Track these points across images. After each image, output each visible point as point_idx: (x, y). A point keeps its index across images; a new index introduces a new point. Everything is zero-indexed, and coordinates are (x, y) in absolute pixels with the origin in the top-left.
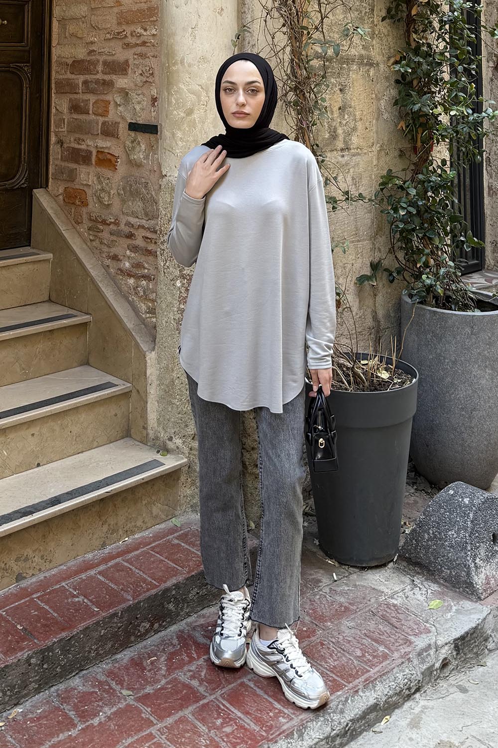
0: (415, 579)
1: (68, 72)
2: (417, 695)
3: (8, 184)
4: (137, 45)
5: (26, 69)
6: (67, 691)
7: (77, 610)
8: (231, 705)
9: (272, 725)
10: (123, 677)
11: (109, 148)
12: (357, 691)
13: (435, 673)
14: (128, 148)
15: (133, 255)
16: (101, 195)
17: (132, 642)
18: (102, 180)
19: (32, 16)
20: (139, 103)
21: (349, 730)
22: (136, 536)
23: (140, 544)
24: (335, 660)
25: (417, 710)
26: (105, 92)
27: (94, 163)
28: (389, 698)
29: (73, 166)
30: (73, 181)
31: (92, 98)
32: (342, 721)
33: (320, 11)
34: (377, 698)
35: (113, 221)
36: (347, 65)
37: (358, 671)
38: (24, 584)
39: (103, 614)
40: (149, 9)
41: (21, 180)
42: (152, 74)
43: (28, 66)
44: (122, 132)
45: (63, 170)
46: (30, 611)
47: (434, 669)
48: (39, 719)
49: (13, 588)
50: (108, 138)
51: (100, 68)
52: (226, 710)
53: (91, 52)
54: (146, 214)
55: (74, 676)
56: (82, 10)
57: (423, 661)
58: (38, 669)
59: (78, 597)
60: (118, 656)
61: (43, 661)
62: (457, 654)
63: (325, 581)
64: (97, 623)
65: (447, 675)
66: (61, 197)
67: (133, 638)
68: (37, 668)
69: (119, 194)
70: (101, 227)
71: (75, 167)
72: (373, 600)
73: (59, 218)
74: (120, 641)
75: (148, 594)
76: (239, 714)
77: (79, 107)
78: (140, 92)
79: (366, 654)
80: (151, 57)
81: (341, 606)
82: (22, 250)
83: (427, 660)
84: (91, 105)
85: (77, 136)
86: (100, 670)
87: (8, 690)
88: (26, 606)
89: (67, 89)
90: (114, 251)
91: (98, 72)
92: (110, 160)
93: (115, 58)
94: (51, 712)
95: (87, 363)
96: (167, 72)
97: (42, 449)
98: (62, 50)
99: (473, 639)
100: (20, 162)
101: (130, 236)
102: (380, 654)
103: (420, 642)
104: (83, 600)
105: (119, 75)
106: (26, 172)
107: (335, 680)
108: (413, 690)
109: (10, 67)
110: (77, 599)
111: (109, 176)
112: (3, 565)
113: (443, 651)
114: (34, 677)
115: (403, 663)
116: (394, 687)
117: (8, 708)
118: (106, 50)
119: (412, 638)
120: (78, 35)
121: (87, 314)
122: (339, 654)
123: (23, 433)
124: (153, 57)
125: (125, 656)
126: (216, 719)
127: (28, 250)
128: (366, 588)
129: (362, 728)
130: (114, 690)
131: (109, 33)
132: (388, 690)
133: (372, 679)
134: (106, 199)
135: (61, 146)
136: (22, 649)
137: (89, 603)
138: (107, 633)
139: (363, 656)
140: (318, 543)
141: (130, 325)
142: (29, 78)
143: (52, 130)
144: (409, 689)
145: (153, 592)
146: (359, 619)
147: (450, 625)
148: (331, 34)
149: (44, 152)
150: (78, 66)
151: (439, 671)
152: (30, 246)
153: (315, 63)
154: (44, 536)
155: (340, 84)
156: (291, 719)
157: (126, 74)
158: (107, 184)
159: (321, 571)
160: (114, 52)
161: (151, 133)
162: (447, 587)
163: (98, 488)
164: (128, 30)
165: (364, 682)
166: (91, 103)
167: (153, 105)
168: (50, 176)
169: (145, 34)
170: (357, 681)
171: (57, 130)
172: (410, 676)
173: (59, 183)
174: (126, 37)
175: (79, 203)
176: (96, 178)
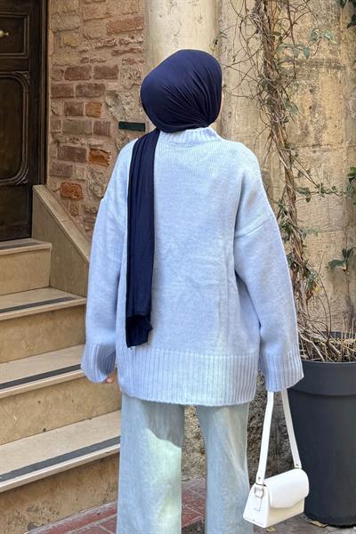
1: (64, 79)
3: (11, 181)
4: (125, 52)
5: (25, 76)
11: (102, 146)
14: (119, 145)
16: (95, 189)
18: (96, 174)
20: (128, 104)
26: (97, 95)
27: (88, 160)
29: (69, 163)
30: (69, 177)
31: (85, 101)
33: (290, 19)
36: (316, 68)
41: (22, 177)
42: (139, 77)
43: (27, 74)
44: (112, 130)
45: (60, 168)
50: (100, 137)
51: (92, 74)
53: (84, 60)
66: (58, 192)
71: (71, 164)
73: (57, 211)
77: (74, 109)
78: (128, 94)
80: (138, 63)
82: (23, 241)
85: (72, 136)
89: (62, 94)
91: (91, 78)
92: (102, 157)
93: (105, 64)
98: (58, 58)
100: (21, 160)
105: (109, 79)
106: (27, 169)
109: (11, 74)
111: (102, 171)
118: (98, 57)
120: (72, 45)
131: (99, 42)
134: (100, 191)
135: (58, 145)
142: (28, 85)
143: (49, 131)
148: (301, 40)
149: (42, 152)
150: (72, 73)
152: (31, 237)
153: (287, 66)
155: (310, 85)
157: (116, 78)
158: (100, 179)
160: (104, 59)
161: (140, 131)
164: (117, 38)
166: (85, 106)
168: (48, 173)
169: (132, 41)
171: (54, 131)
173: (56, 179)
174: (115, 45)
175: (75, 197)
176: (89, 174)
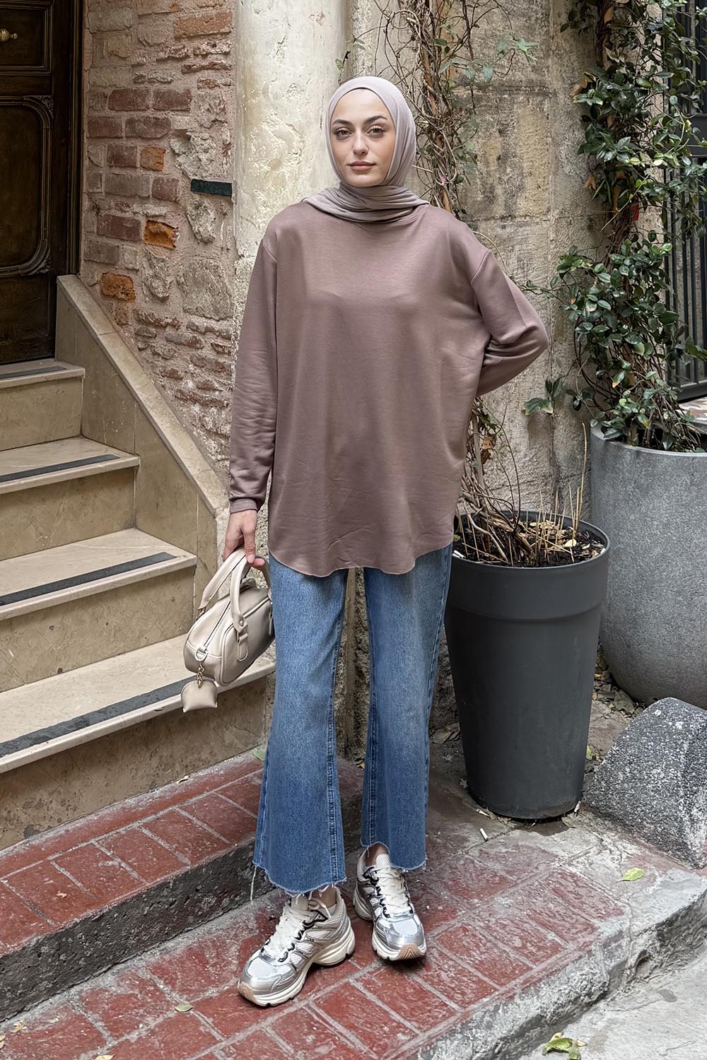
0: (605, 837)
1: (107, 108)
2: (602, 1004)
3: (21, 268)
4: (203, 68)
5: (46, 103)
6: (95, 993)
7: (110, 879)
8: (329, 1014)
9: (386, 1045)
10: (175, 974)
11: (164, 217)
12: (512, 998)
13: (628, 972)
14: (191, 216)
15: (198, 371)
16: (153, 284)
17: (190, 925)
18: (155, 261)
19: (54, 27)
20: (206, 151)
21: (499, 1052)
22: (200, 774)
23: (205, 784)
24: (482, 953)
25: (601, 1025)
26: (159, 136)
27: (143, 238)
28: (558, 1008)
29: (114, 243)
30: (114, 264)
31: (140, 145)
32: (489, 1039)
33: (465, 18)
34: (541, 1007)
35: (169, 321)
36: (510, 95)
37: (514, 969)
38: (36, 840)
39: (148, 884)
40: (219, 16)
41: (39, 263)
42: (224, 108)
43: (48, 99)
44: (181, 193)
45: (100, 249)
46: (43, 879)
47: (628, 966)
48: (52, 1032)
49: (20, 847)
50: (163, 203)
51: (151, 102)
52: (321, 1021)
53: (138, 79)
54: (217, 311)
55: (105, 972)
56: (126, 16)
57: (611, 955)
58: (52, 962)
59: (112, 860)
60: (170, 944)
61: (60, 949)
62: (661, 946)
63: (474, 839)
64: (139, 897)
65: (646, 976)
66: (97, 287)
67: (191, 919)
68: (50, 960)
69: (178, 283)
70: (153, 330)
71: (116, 244)
72: (541, 868)
73: (94, 318)
74: (173, 922)
75: (213, 856)
76: (340, 1028)
77: (122, 156)
78: (206, 135)
79: (529, 945)
80: (222, 86)
81: (495, 875)
82: (41, 364)
83: (616, 953)
84: (138, 155)
85: (120, 199)
86: (142, 964)
87: (9, 990)
88: (38, 872)
89: (105, 132)
90: (171, 365)
91: (148, 108)
92: (165, 234)
93: (171, 87)
94: (69, 1023)
95: (132, 524)
96: (244, 107)
97: (64, 649)
98: (98, 75)
99: (685, 925)
100: (38, 236)
101: (193, 344)
102: (548, 945)
103: (607, 928)
104: (120, 864)
105: (177, 111)
106: (47, 251)
107: (480, 981)
108: (595, 998)
109: (22, 100)
110: (110, 863)
111: (164, 257)
112: (5, 814)
113: (641, 941)
114: (46, 973)
115: (580, 957)
116: (567, 992)
117: (9, 1017)
118: (159, 75)
119: (596, 922)
120: (120, 54)
121: (134, 454)
122: (488, 944)
123: (36, 626)
124: (225, 85)
125: (180, 944)
126: (306, 1034)
127: (50, 363)
128: (533, 849)
129: (520, 1049)
130: (162, 992)
131: (162, 51)
132: (557, 996)
133: (534, 980)
134: (161, 289)
135: (97, 213)
136: (28, 933)
137: (128, 869)
138: (153, 911)
139: (524, 947)
140: (465, 786)
141: (193, 471)
142: (50, 117)
143: (84, 190)
144: (589, 995)
145: (222, 853)
146: (520, 894)
147: (652, 904)
148: (486, 51)
149: (73, 222)
150: (121, 99)
151: (633, 970)
152: (53, 357)
153: (462, 93)
154: (66, 772)
155: (499, 122)
156: (414, 1036)
157: (187, 110)
158: (161, 268)
159: (469, 826)
160: (169, 79)
161: (223, 195)
162: (650, 849)
163: (144, 704)
164: (189, 47)
165: (523, 984)
166: (139, 152)
167: (225, 154)
168: (82, 256)
169: (213, 51)
170: (514, 982)
171: (91, 191)
172: (590, 976)
173: (95, 266)
174: (187, 56)
175: (123, 296)
176: (145, 259)
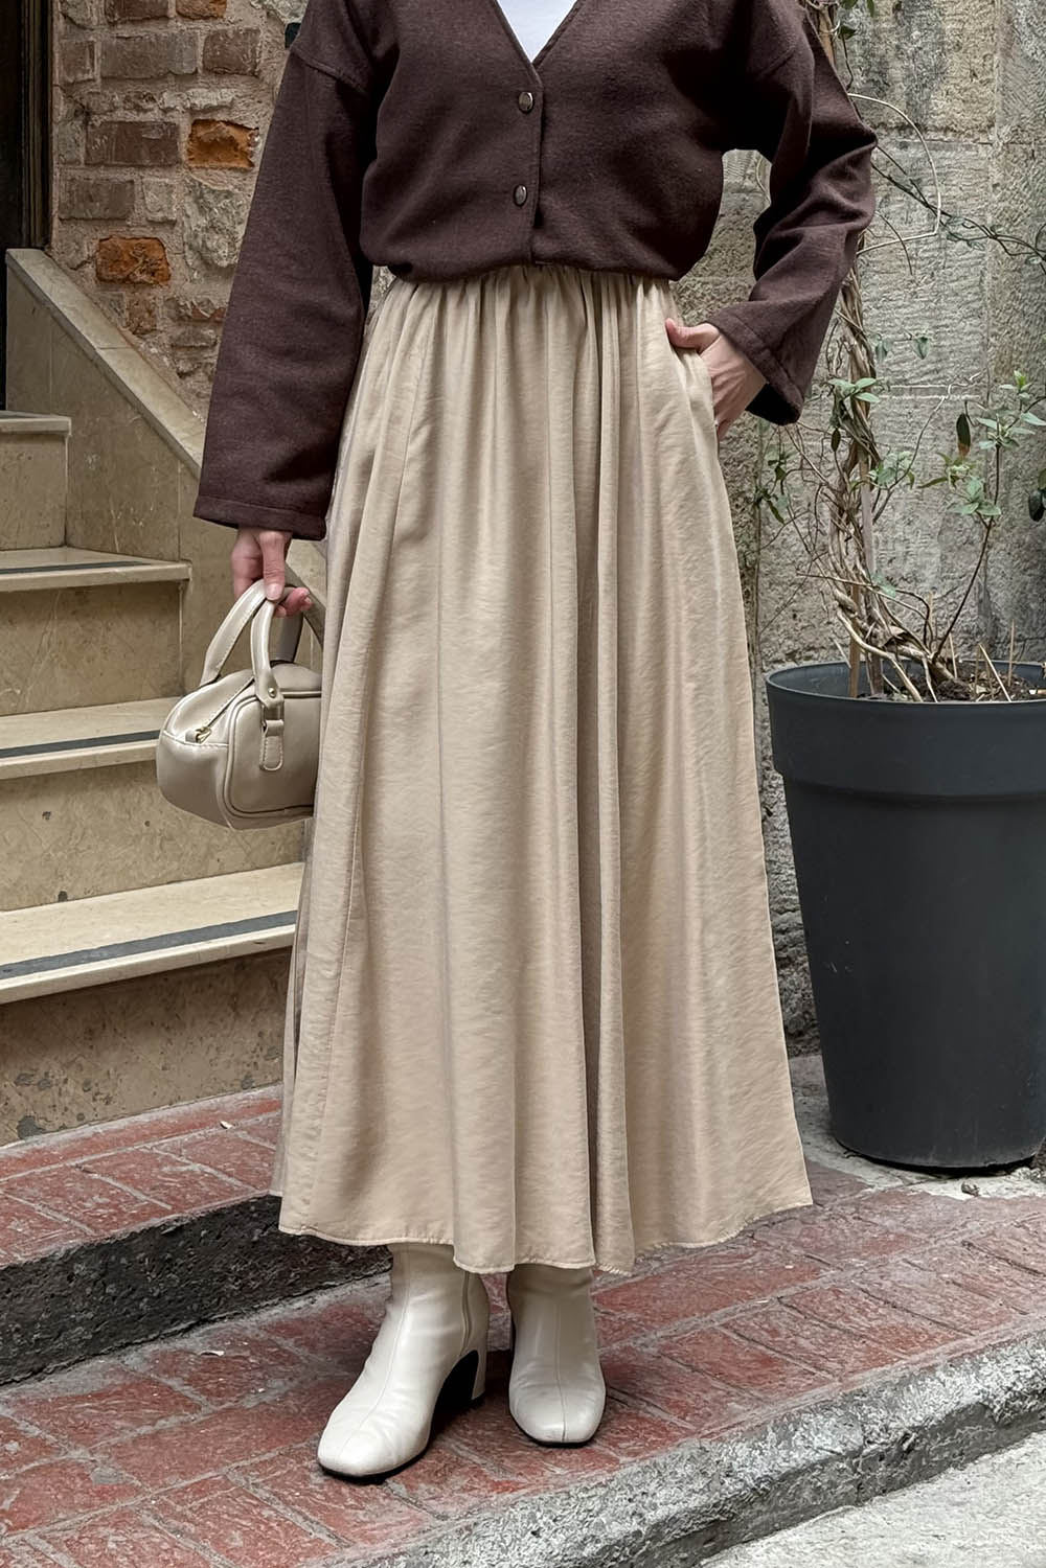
9: (709, 1416)
11: (230, 107)
12: (932, 1369)
16: (209, 244)
18: (210, 198)
21: (911, 1447)
27: (184, 158)
29: (122, 175)
30: (125, 219)
32: (892, 1425)
34: (983, 1392)
38: (39, 1142)
45: (92, 192)
49: (10, 1149)
50: (225, 81)
61: (106, 1273)
66: (90, 269)
68: (89, 1290)
70: (209, 333)
71: (129, 178)
73: (87, 321)
79: (956, 1312)
85: (131, 89)
92: (232, 142)
102: (993, 1313)
110: (184, 1169)
111: (231, 188)
114: (81, 1312)
121: (178, 560)
123: (18, 809)
129: (946, 1454)
133: (972, 1350)
135: (86, 123)
137: (219, 1175)
143: (57, 80)
149: (34, 146)
158: (225, 210)
168: (55, 211)
173: (81, 228)
175: (144, 277)
176: (189, 199)
